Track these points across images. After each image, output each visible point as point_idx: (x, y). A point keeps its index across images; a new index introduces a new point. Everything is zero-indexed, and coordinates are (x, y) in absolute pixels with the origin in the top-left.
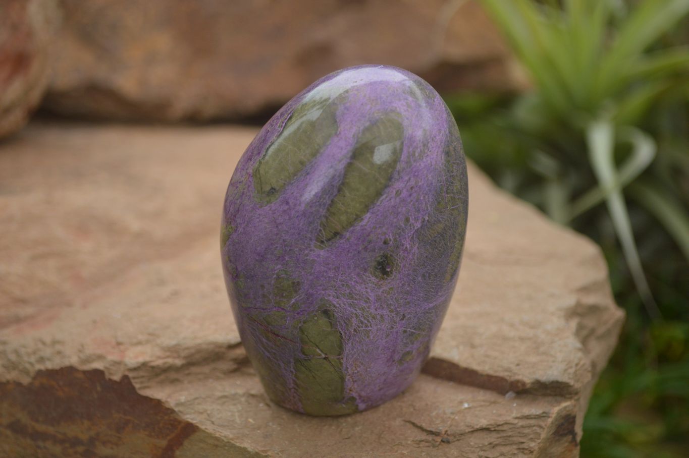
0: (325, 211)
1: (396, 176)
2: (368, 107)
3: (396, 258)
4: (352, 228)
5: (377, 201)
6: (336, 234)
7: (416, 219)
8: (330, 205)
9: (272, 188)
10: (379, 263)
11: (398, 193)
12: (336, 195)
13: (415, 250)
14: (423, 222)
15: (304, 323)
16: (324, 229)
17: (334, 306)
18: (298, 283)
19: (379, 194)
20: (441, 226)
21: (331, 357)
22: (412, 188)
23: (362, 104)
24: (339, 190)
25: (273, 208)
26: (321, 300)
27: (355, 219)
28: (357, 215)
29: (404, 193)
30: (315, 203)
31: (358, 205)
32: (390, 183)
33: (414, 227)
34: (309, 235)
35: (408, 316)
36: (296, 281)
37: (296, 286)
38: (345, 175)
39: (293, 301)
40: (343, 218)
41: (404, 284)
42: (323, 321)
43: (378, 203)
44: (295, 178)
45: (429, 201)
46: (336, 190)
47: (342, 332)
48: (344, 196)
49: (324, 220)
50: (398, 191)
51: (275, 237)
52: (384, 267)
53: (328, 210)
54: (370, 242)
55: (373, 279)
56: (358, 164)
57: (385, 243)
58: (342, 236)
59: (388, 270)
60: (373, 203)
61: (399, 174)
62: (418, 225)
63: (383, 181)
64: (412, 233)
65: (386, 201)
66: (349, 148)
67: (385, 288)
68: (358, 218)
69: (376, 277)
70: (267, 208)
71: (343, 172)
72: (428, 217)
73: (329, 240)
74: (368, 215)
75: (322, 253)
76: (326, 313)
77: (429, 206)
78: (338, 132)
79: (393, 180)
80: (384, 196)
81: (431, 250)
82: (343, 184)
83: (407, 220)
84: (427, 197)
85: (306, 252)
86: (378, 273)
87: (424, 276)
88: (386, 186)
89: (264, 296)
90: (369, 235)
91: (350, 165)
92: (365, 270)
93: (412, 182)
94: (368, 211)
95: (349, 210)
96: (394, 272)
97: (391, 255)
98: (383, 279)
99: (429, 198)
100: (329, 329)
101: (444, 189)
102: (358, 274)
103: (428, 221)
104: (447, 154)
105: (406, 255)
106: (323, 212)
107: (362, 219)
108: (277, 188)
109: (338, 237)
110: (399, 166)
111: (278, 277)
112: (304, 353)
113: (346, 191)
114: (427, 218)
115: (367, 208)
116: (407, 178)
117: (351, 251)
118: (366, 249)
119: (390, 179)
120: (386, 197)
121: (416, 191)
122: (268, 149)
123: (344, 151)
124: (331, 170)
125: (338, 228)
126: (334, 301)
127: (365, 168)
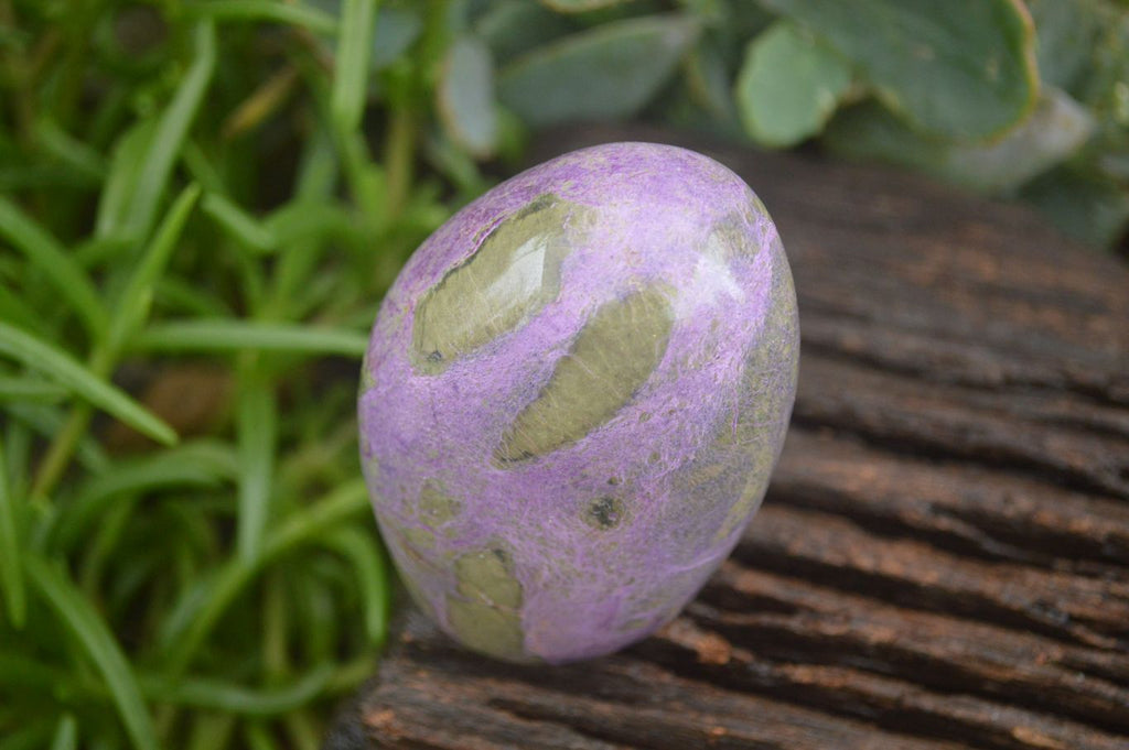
0: (513, 418)
1: (645, 392)
2: (620, 265)
3: (628, 505)
4: (555, 453)
5: (605, 423)
6: (527, 455)
7: (672, 457)
8: (523, 413)
9: (437, 352)
10: (596, 508)
11: (645, 416)
12: (535, 401)
13: (664, 498)
14: (685, 462)
15: (463, 556)
16: (509, 444)
17: (513, 548)
18: (458, 504)
19: (610, 413)
20: (720, 469)
21: (502, 608)
22: (671, 412)
23: (612, 257)
24: (541, 396)
25: (433, 385)
26: (493, 535)
27: (563, 442)
28: (566, 437)
29: (655, 419)
30: (500, 402)
31: (570, 423)
32: (632, 401)
33: (666, 468)
34: (482, 445)
35: (639, 580)
36: (456, 500)
37: (455, 508)
38: (556, 374)
39: (448, 524)
40: (543, 436)
41: (638, 541)
42: (494, 564)
43: (608, 426)
44: (474, 351)
45: (700, 433)
46: (535, 393)
47: (523, 583)
48: (549, 406)
49: (510, 430)
50: (645, 414)
51: (429, 429)
52: (604, 514)
53: (518, 418)
54: (585, 477)
55: (584, 526)
56: (580, 362)
57: (610, 482)
58: (536, 460)
59: (610, 518)
60: (597, 424)
61: (651, 389)
62: (675, 465)
63: (620, 397)
64: (662, 475)
65: (619, 426)
66: (571, 333)
67: (602, 541)
68: (568, 440)
69: (590, 525)
70: (423, 380)
71: (552, 369)
72: (696, 455)
73: (514, 460)
74: (586, 440)
75: (502, 473)
76: (499, 553)
77: (699, 440)
78: (558, 300)
79: (638, 397)
80: (618, 419)
81: (692, 501)
82: (549, 386)
83: (656, 456)
84: (697, 427)
85: (476, 466)
86: (594, 520)
87: (675, 533)
88: (625, 404)
89: (404, 502)
90: (583, 467)
91: (566, 359)
92: (572, 513)
93: (675, 403)
94: (586, 434)
95: (554, 428)
96: (622, 524)
97: (619, 501)
98: (602, 529)
99: (701, 428)
100: (502, 575)
101: (735, 416)
102: (559, 517)
103: (694, 461)
104: (752, 361)
105: (646, 503)
106: (510, 418)
107: (575, 444)
108: (444, 357)
109: (531, 459)
110: (652, 378)
111: (428, 486)
112: (460, 592)
113: (553, 399)
114: (692, 457)
115: (585, 430)
116: (664, 397)
117: (550, 482)
118: (576, 485)
119: (633, 396)
120: (622, 420)
121: (677, 418)
122: (447, 276)
123: (563, 336)
124: (535, 360)
125: (532, 448)
126: (516, 542)
127: (593, 371)
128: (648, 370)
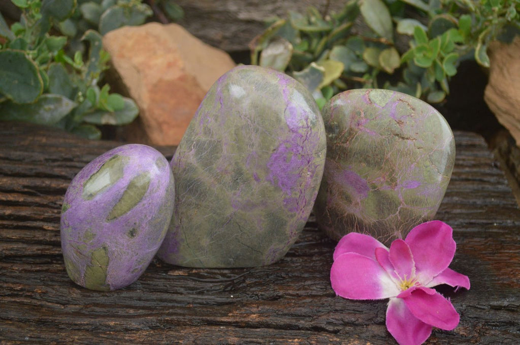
1: (144, 198)
2: (137, 168)
3: (138, 230)
4: (122, 216)
6: (115, 217)
7: (149, 216)
8: (115, 206)
10: (131, 232)
11: (144, 205)
13: (147, 228)
14: (152, 217)
15: (94, 251)
16: (110, 215)
17: (108, 246)
18: (95, 235)
19: (136, 204)
20: (160, 220)
21: (103, 267)
23: (135, 167)
24: (119, 201)
25: (90, 202)
26: (104, 243)
29: (146, 205)
30: (109, 204)
31: (126, 208)
33: (148, 219)
34: (103, 216)
35: (139, 254)
36: (94, 233)
37: (94, 235)
38: (123, 195)
39: (91, 241)
40: (119, 212)
41: (140, 241)
42: (103, 251)
43: (135, 208)
45: (156, 209)
46: (118, 200)
47: (110, 257)
48: (121, 203)
49: (111, 211)
51: (89, 214)
52: (132, 233)
53: (113, 208)
54: (129, 223)
55: (127, 237)
56: (129, 191)
57: (135, 224)
58: (117, 219)
59: (134, 235)
60: (133, 207)
62: (150, 218)
63: (138, 200)
64: (147, 221)
65: (138, 207)
66: (127, 184)
67: (131, 242)
68: (125, 212)
69: (129, 237)
70: (87, 202)
73: (111, 219)
74: (130, 212)
75: (108, 224)
76: (104, 248)
77: (156, 211)
78: (123, 177)
79: (143, 200)
81: (153, 229)
82: (121, 198)
83: (146, 216)
85: (101, 223)
86: (130, 235)
87: (149, 239)
88: (140, 202)
89: (79, 237)
90: (128, 220)
91: (126, 191)
92: (125, 234)
93: (150, 201)
95: (122, 209)
96: (136, 236)
97: (136, 229)
98: (131, 238)
100: (104, 255)
101: (164, 205)
102: (121, 235)
104: (167, 191)
105: (143, 229)
106: (111, 208)
107: (127, 213)
110: (146, 195)
111: (87, 231)
112: (91, 263)
113: (122, 201)
114: (154, 216)
115: (129, 209)
116: (148, 200)
117: (120, 225)
118: (126, 225)
119: (141, 199)
121: (151, 205)
122: (91, 176)
123: (124, 186)
124: (118, 192)
125: (116, 216)
126: (109, 244)
127: (132, 194)
128: (145, 193)
